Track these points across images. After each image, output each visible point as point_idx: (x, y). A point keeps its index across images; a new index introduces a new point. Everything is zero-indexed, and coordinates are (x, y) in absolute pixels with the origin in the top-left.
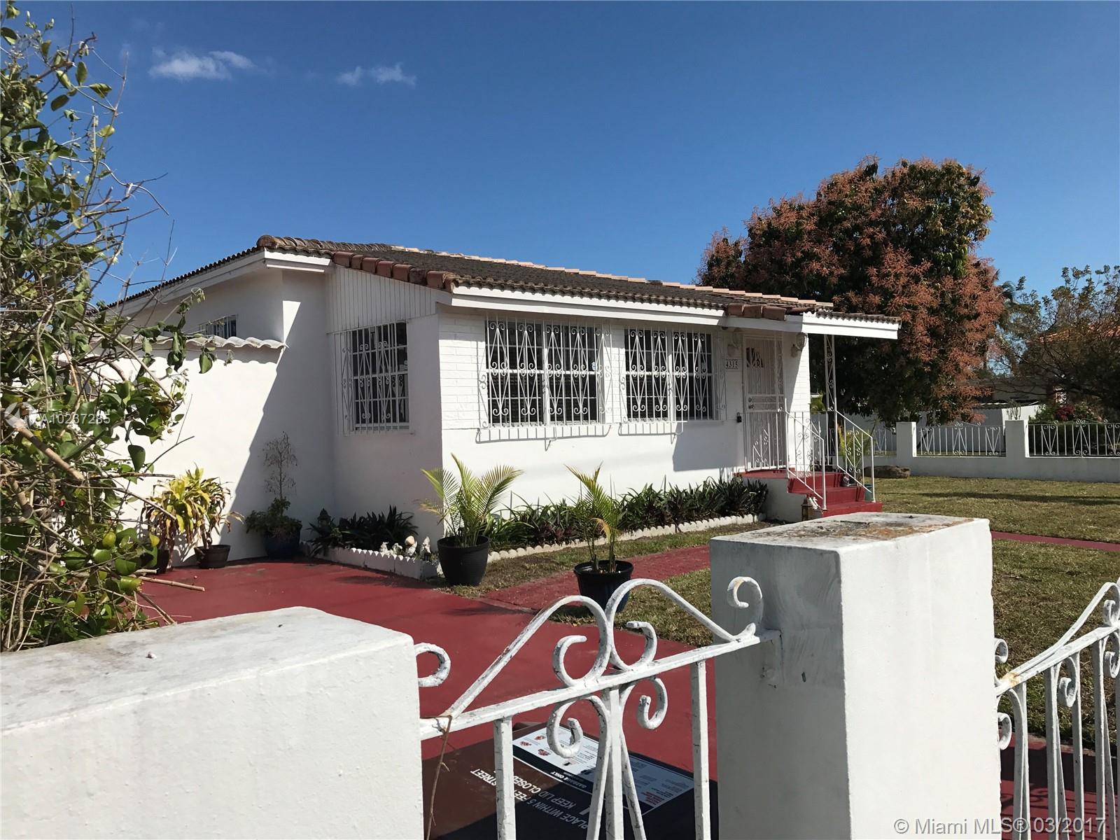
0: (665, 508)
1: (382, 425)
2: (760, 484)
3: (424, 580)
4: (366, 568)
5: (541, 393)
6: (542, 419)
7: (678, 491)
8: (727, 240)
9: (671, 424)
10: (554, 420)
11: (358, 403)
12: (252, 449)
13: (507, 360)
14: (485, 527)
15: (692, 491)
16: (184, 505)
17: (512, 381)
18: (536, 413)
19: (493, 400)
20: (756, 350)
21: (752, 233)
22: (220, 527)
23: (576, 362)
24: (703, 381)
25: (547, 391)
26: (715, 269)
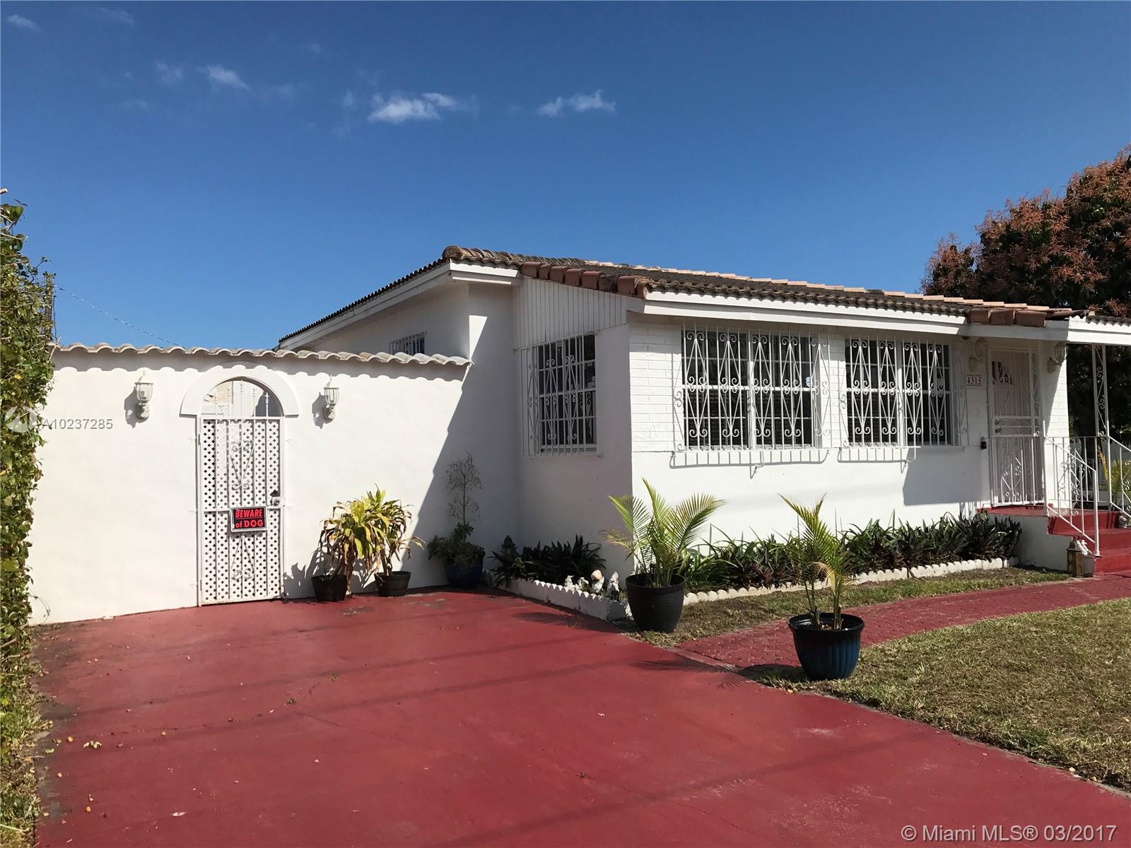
0: (895, 549)
1: (568, 446)
2: (1011, 522)
3: (611, 622)
4: (549, 604)
5: (745, 413)
6: (746, 442)
7: (910, 529)
8: (955, 247)
9: (901, 450)
10: (761, 444)
11: (543, 423)
12: (436, 470)
13: (706, 374)
14: (680, 565)
15: (926, 529)
16: (363, 529)
17: (712, 398)
18: (740, 436)
19: (689, 420)
20: (1004, 364)
21: (985, 238)
22: (401, 552)
23: (787, 376)
24: (940, 399)
25: (752, 410)
26: (942, 280)
